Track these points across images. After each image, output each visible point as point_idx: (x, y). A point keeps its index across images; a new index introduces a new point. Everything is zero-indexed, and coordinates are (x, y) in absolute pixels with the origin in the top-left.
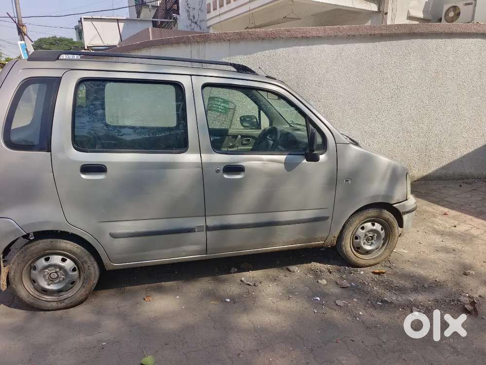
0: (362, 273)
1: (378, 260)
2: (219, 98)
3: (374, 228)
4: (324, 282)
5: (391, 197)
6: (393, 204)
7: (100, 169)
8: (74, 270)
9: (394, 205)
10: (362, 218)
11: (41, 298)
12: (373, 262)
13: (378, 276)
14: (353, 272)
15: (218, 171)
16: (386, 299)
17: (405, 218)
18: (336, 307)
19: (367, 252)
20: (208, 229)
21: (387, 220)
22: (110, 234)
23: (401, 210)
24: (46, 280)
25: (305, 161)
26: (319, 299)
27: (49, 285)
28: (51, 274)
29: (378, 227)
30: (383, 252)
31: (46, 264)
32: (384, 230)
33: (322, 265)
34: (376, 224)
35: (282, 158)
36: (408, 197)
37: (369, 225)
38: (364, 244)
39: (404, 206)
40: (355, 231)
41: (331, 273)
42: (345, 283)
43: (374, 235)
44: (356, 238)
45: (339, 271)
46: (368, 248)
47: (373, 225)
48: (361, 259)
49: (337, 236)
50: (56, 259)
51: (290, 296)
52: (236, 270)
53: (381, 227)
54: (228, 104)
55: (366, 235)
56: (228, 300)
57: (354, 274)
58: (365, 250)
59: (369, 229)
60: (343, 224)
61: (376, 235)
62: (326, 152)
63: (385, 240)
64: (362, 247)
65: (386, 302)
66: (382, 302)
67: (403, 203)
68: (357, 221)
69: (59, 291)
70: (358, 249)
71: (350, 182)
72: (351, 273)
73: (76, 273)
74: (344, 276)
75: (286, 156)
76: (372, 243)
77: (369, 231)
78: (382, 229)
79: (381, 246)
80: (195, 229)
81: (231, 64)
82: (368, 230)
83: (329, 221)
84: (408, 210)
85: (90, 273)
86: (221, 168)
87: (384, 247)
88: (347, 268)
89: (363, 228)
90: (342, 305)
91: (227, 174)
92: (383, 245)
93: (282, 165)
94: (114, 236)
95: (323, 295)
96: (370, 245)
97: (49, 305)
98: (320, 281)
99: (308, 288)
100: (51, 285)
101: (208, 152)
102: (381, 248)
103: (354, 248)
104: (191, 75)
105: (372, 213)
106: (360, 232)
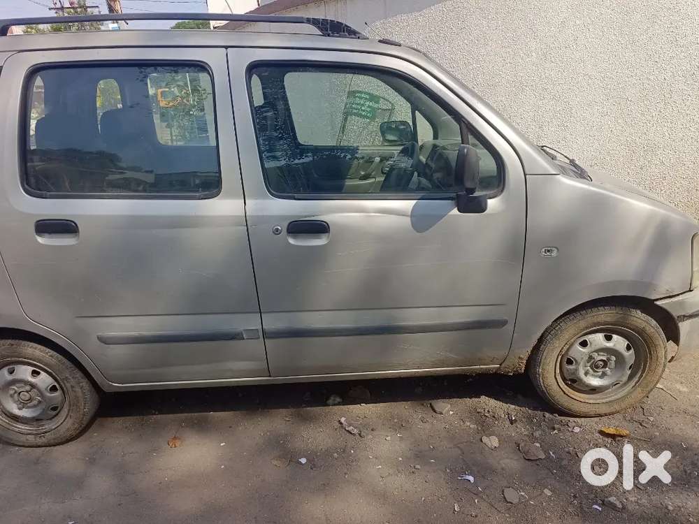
0: (577, 430)
1: (616, 407)
2: (360, 92)
3: (609, 345)
4: (493, 442)
5: (650, 285)
6: (657, 300)
7: (65, 227)
8: (53, 389)
9: (658, 303)
10: (582, 324)
11: (11, 428)
12: (603, 410)
13: (610, 440)
14: (556, 426)
15: (277, 232)
16: (612, 499)
17: (684, 327)
18: (501, 506)
19: (594, 390)
20: (266, 335)
21: (641, 332)
22: (98, 338)
23: (675, 314)
24: (15, 402)
25: (455, 211)
26: (471, 478)
27: (20, 409)
28: (19, 394)
29: (619, 342)
30: (630, 393)
31: (10, 378)
32: (632, 351)
33: (499, 404)
34: (615, 337)
35: (407, 205)
36: (693, 285)
37: (598, 339)
38: (586, 374)
39: (681, 303)
40: (565, 349)
41: (512, 424)
42: (536, 449)
43: (609, 359)
44: (570, 362)
45: (530, 419)
46: (595, 382)
47: (609, 338)
48: (578, 401)
49: (525, 356)
50: (24, 372)
51: (418, 467)
52: (338, 400)
53: (627, 342)
54: (377, 102)
55: (591, 358)
56: (303, 461)
57: (559, 430)
58: (588, 386)
59: (597, 347)
60: (539, 334)
61: (613, 358)
62: (502, 191)
63: (635, 368)
64: (581, 380)
65: (613, 506)
66: (603, 504)
67: (680, 298)
68: (571, 329)
69: (37, 420)
70: (573, 382)
71: (554, 254)
72: (554, 429)
73: (58, 394)
74: (537, 434)
75: (415, 201)
76: (603, 375)
77: (597, 351)
78: (628, 348)
79: (625, 379)
80: (242, 333)
81: (308, 21)
82: (594, 348)
83: (510, 327)
84: (690, 312)
85: (77, 397)
86: (283, 227)
87: (633, 383)
88: (547, 415)
89: (584, 344)
90: (515, 501)
91: (294, 238)
92: (631, 377)
93: (408, 220)
94: (104, 341)
95: (484, 471)
96: (601, 377)
97: (23, 438)
98: (485, 439)
99: (460, 452)
100: (24, 409)
101: (257, 196)
102: (625, 384)
103: (564, 379)
104: (227, 47)
105: (605, 315)
106: (578, 352)
